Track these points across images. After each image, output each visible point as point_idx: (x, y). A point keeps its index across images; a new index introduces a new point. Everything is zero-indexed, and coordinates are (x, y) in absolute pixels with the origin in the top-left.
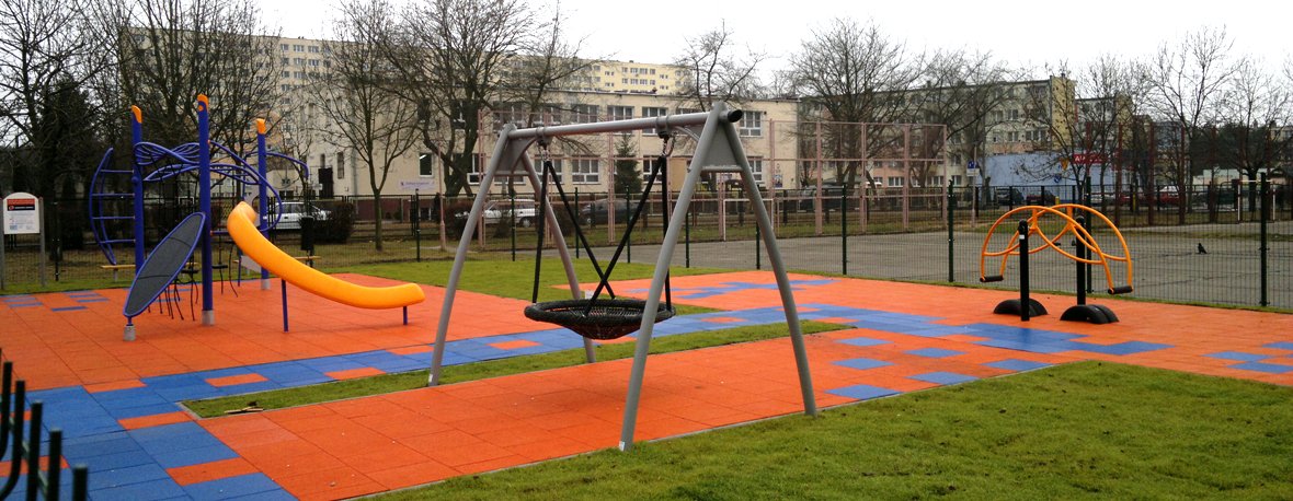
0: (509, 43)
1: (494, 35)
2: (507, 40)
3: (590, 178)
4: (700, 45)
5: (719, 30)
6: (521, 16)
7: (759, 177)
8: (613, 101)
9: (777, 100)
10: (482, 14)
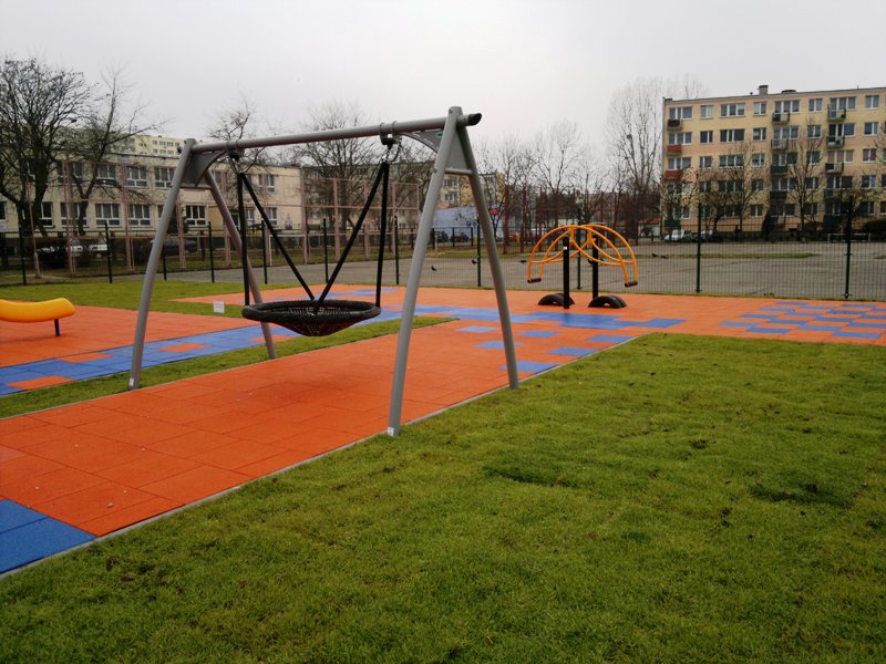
0: (69, 112)
1: (56, 105)
2: (68, 109)
3: (143, 222)
4: (229, 120)
5: (243, 109)
6: (80, 90)
7: (275, 223)
8: (158, 162)
9: (285, 166)
10: (45, 87)
